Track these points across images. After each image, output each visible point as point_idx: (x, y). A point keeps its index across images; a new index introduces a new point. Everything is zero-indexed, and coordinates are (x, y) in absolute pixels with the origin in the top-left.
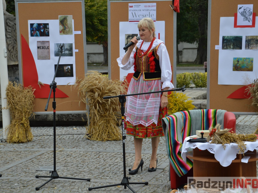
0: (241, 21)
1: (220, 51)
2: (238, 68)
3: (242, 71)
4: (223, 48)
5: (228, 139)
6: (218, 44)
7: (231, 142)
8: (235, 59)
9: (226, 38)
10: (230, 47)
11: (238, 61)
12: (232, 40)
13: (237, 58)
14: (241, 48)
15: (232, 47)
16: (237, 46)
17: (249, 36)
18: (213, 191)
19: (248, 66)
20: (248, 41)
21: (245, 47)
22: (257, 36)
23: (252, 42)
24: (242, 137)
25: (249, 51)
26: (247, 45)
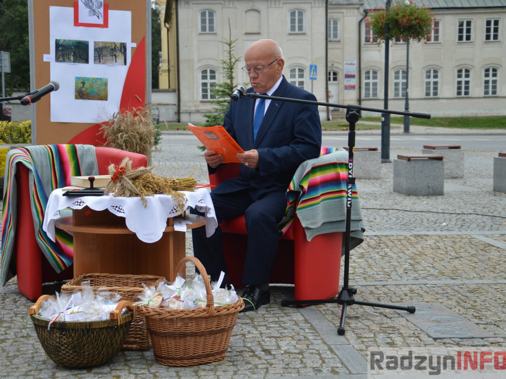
0: (85, 15)
1: (51, 63)
2: (83, 94)
3: (90, 99)
4: (57, 59)
5: (148, 187)
6: (49, 53)
7: (156, 192)
8: (78, 78)
9: (61, 42)
10: (69, 59)
11: (83, 83)
12: (73, 47)
13: (81, 78)
14: (86, 61)
15: (72, 58)
16: (80, 57)
17: (99, 42)
18: (125, 292)
19: (100, 92)
20: (98, 50)
21: (95, 60)
22: (112, 43)
23: (104, 52)
24: (172, 184)
25: (101, 67)
26: (96, 56)
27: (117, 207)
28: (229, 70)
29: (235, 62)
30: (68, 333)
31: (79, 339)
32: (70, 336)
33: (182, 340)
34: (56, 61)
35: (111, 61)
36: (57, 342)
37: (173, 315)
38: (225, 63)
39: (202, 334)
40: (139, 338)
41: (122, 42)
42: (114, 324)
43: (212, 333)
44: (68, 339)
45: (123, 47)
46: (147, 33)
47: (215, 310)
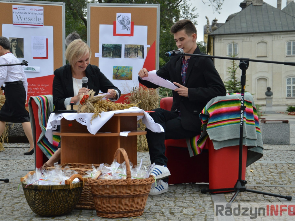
0: (120, 29)
1: (99, 58)
2: (117, 77)
3: (121, 79)
6: (98, 52)
8: (114, 67)
9: (105, 46)
10: (110, 55)
11: (118, 70)
12: (112, 48)
13: (116, 66)
14: (120, 56)
15: (111, 55)
16: (116, 54)
17: (128, 45)
18: (83, 171)
19: (128, 75)
20: (127, 50)
21: (125, 56)
22: (135, 45)
23: (131, 51)
24: (120, 107)
25: (128, 60)
26: (126, 54)
27: (81, 118)
28: (233, 73)
29: (237, 68)
30: (39, 192)
31: (45, 196)
32: (41, 194)
33: (111, 201)
34: (102, 57)
35: (135, 56)
36: (33, 198)
37: (104, 183)
38: (230, 69)
39: (124, 197)
40: (92, 201)
41: (141, 44)
42: (67, 188)
43: (130, 197)
44: (39, 196)
45: (142, 47)
46: (157, 39)
47: (132, 181)
